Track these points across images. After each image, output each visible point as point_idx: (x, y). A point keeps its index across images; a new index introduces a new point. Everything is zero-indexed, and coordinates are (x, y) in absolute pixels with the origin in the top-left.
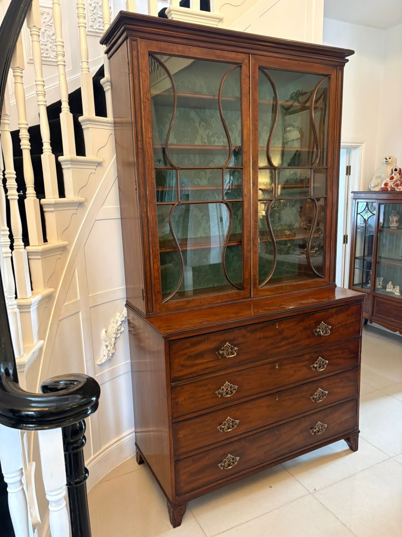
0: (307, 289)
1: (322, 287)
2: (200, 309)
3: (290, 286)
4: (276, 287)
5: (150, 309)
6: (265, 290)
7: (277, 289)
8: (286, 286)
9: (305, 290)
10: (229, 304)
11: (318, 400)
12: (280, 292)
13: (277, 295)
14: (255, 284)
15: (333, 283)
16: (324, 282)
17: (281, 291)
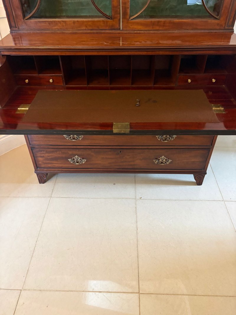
0: (192, 29)
1: (212, 31)
2: (63, 33)
3: (170, 22)
4: (152, 22)
5: (13, 24)
6: (138, 24)
7: (153, 24)
8: (164, 22)
9: (189, 31)
10: (94, 33)
11: (163, 140)
12: (154, 29)
13: (151, 32)
14: (125, 14)
15: (231, 28)
16: (218, 24)
17: (157, 28)
